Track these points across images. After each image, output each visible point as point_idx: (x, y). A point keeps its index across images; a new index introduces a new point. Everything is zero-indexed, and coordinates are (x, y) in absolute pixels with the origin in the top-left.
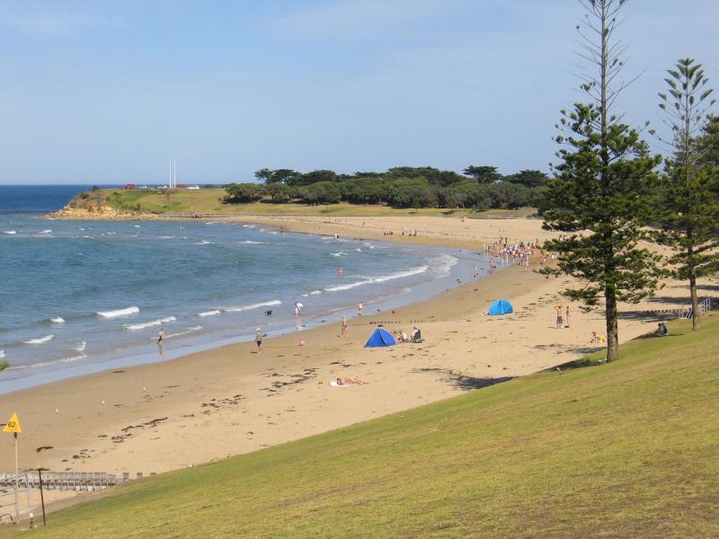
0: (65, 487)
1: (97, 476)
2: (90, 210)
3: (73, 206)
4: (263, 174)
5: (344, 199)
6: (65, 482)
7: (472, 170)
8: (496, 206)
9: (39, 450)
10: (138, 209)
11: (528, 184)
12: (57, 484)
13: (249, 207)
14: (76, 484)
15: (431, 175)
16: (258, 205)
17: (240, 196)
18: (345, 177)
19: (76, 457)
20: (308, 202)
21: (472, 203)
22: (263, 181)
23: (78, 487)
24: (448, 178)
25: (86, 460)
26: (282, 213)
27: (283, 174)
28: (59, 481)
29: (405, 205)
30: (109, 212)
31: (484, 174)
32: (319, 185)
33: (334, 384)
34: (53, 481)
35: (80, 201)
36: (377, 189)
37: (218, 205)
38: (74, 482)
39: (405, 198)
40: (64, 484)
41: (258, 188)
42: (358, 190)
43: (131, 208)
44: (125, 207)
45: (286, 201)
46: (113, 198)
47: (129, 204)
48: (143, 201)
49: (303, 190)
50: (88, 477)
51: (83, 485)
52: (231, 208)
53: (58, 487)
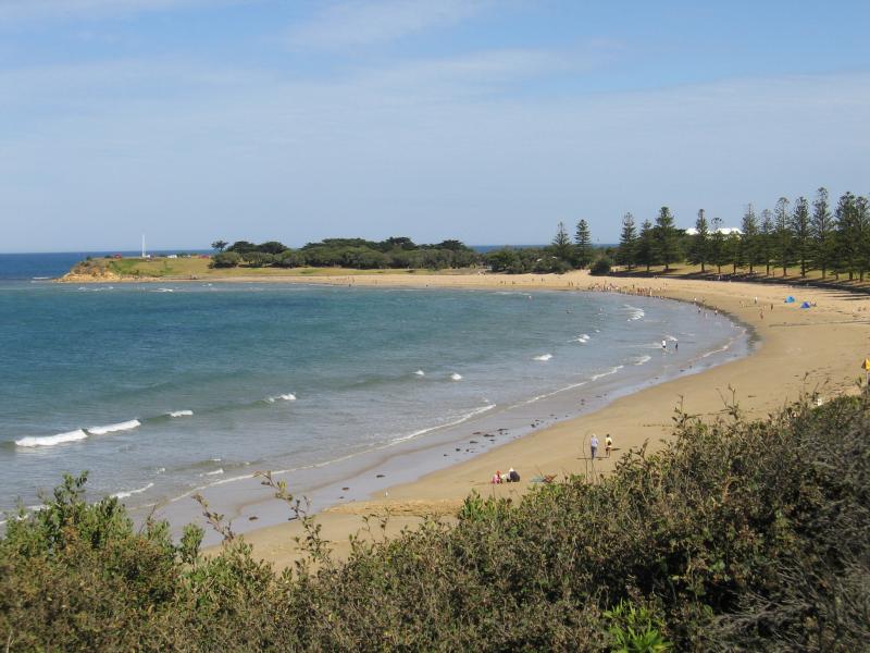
2: (94, 275)
3: (77, 272)
10: (138, 273)
30: (112, 277)
35: (83, 269)
37: (207, 269)
39: (371, 262)
43: (131, 273)
44: (124, 273)
45: (260, 266)
46: (111, 265)
47: (128, 270)
48: (139, 267)
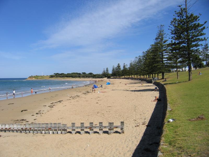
0: (36, 132)
1: (55, 125)
4: (55, 74)
5: (66, 77)
6: (35, 129)
7: (82, 73)
8: (86, 77)
9: (22, 111)
10: (38, 78)
11: (90, 74)
12: (31, 130)
13: (53, 78)
14: (42, 130)
15: (77, 73)
16: (54, 78)
17: (52, 76)
18: (65, 74)
19: (37, 114)
20: (61, 77)
21: (83, 77)
22: (55, 75)
23: (44, 132)
24: (80, 74)
25: (42, 115)
26: (57, 79)
27: (57, 74)
28: (32, 129)
29: (74, 77)
30: (34, 79)
31: (84, 73)
32: (62, 75)
33: (99, 92)
34: (28, 128)
36: (70, 75)
38: (41, 129)
39: (74, 76)
40: (35, 130)
41: (54, 75)
42: (68, 75)
44: (36, 78)
45: (58, 77)
46: (34, 77)
48: (38, 77)
49: (60, 76)
50: (49, 126)
51: (46, 130)
52: (50, 78)
53: (32, 132)
